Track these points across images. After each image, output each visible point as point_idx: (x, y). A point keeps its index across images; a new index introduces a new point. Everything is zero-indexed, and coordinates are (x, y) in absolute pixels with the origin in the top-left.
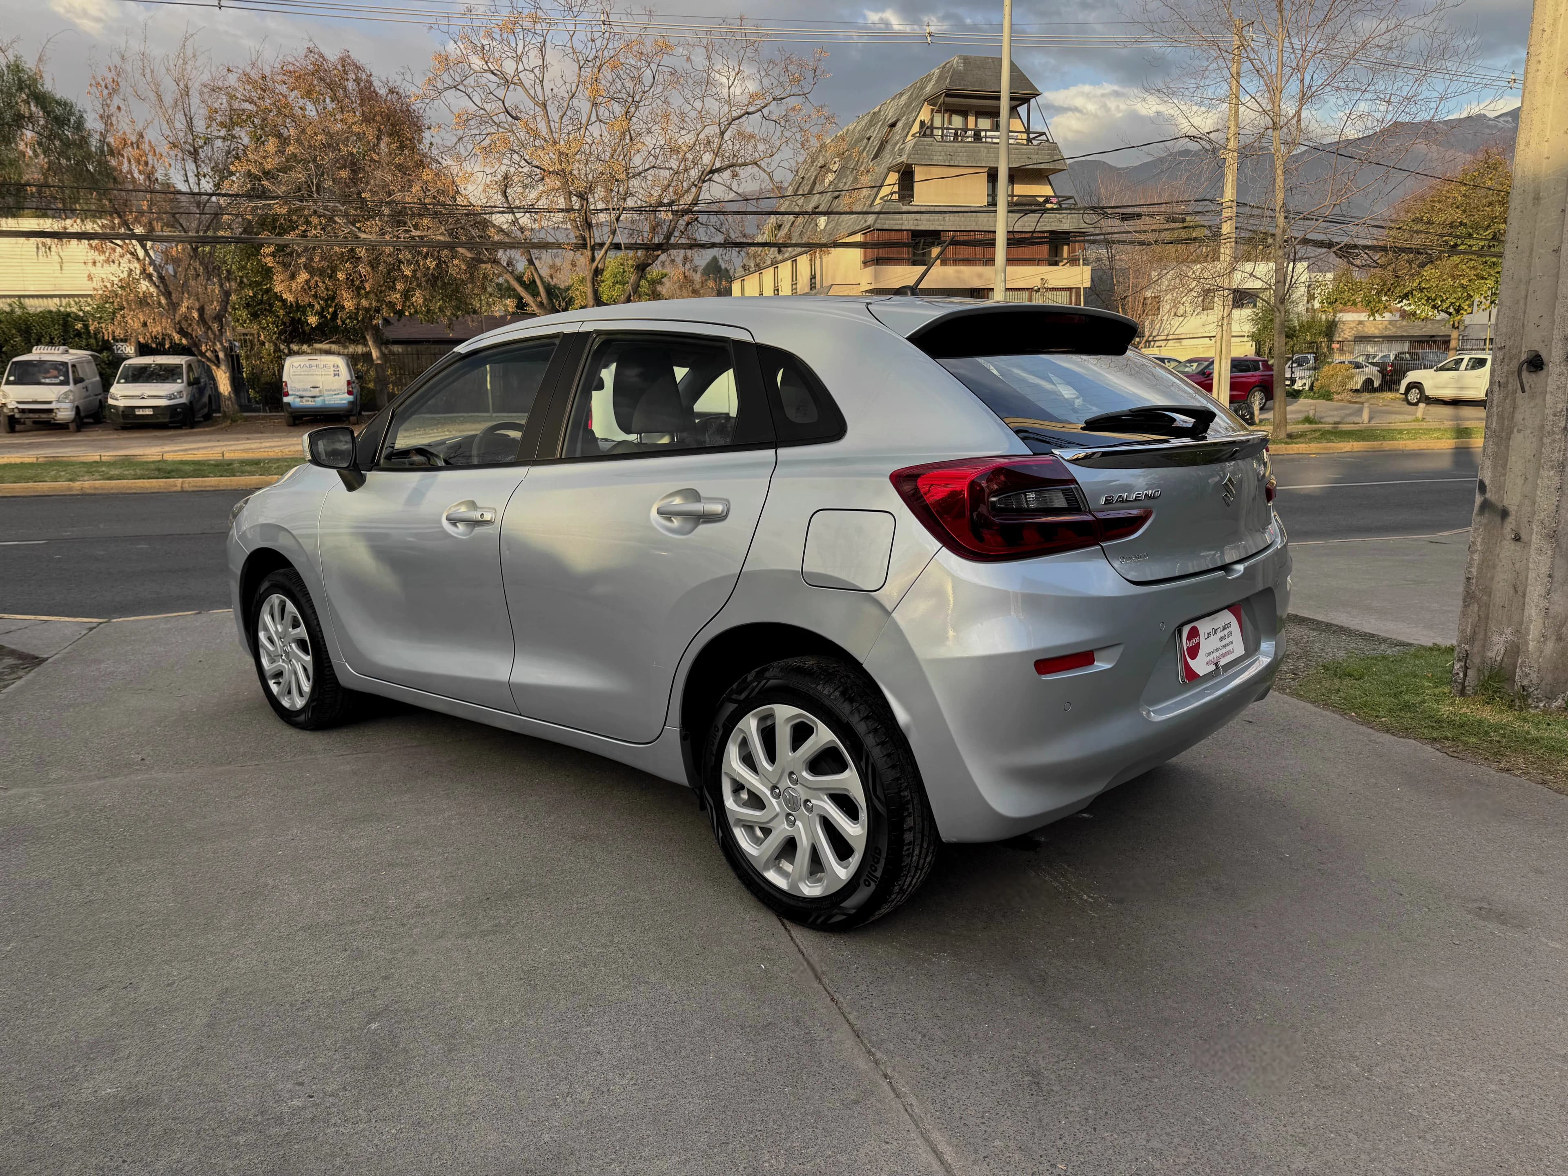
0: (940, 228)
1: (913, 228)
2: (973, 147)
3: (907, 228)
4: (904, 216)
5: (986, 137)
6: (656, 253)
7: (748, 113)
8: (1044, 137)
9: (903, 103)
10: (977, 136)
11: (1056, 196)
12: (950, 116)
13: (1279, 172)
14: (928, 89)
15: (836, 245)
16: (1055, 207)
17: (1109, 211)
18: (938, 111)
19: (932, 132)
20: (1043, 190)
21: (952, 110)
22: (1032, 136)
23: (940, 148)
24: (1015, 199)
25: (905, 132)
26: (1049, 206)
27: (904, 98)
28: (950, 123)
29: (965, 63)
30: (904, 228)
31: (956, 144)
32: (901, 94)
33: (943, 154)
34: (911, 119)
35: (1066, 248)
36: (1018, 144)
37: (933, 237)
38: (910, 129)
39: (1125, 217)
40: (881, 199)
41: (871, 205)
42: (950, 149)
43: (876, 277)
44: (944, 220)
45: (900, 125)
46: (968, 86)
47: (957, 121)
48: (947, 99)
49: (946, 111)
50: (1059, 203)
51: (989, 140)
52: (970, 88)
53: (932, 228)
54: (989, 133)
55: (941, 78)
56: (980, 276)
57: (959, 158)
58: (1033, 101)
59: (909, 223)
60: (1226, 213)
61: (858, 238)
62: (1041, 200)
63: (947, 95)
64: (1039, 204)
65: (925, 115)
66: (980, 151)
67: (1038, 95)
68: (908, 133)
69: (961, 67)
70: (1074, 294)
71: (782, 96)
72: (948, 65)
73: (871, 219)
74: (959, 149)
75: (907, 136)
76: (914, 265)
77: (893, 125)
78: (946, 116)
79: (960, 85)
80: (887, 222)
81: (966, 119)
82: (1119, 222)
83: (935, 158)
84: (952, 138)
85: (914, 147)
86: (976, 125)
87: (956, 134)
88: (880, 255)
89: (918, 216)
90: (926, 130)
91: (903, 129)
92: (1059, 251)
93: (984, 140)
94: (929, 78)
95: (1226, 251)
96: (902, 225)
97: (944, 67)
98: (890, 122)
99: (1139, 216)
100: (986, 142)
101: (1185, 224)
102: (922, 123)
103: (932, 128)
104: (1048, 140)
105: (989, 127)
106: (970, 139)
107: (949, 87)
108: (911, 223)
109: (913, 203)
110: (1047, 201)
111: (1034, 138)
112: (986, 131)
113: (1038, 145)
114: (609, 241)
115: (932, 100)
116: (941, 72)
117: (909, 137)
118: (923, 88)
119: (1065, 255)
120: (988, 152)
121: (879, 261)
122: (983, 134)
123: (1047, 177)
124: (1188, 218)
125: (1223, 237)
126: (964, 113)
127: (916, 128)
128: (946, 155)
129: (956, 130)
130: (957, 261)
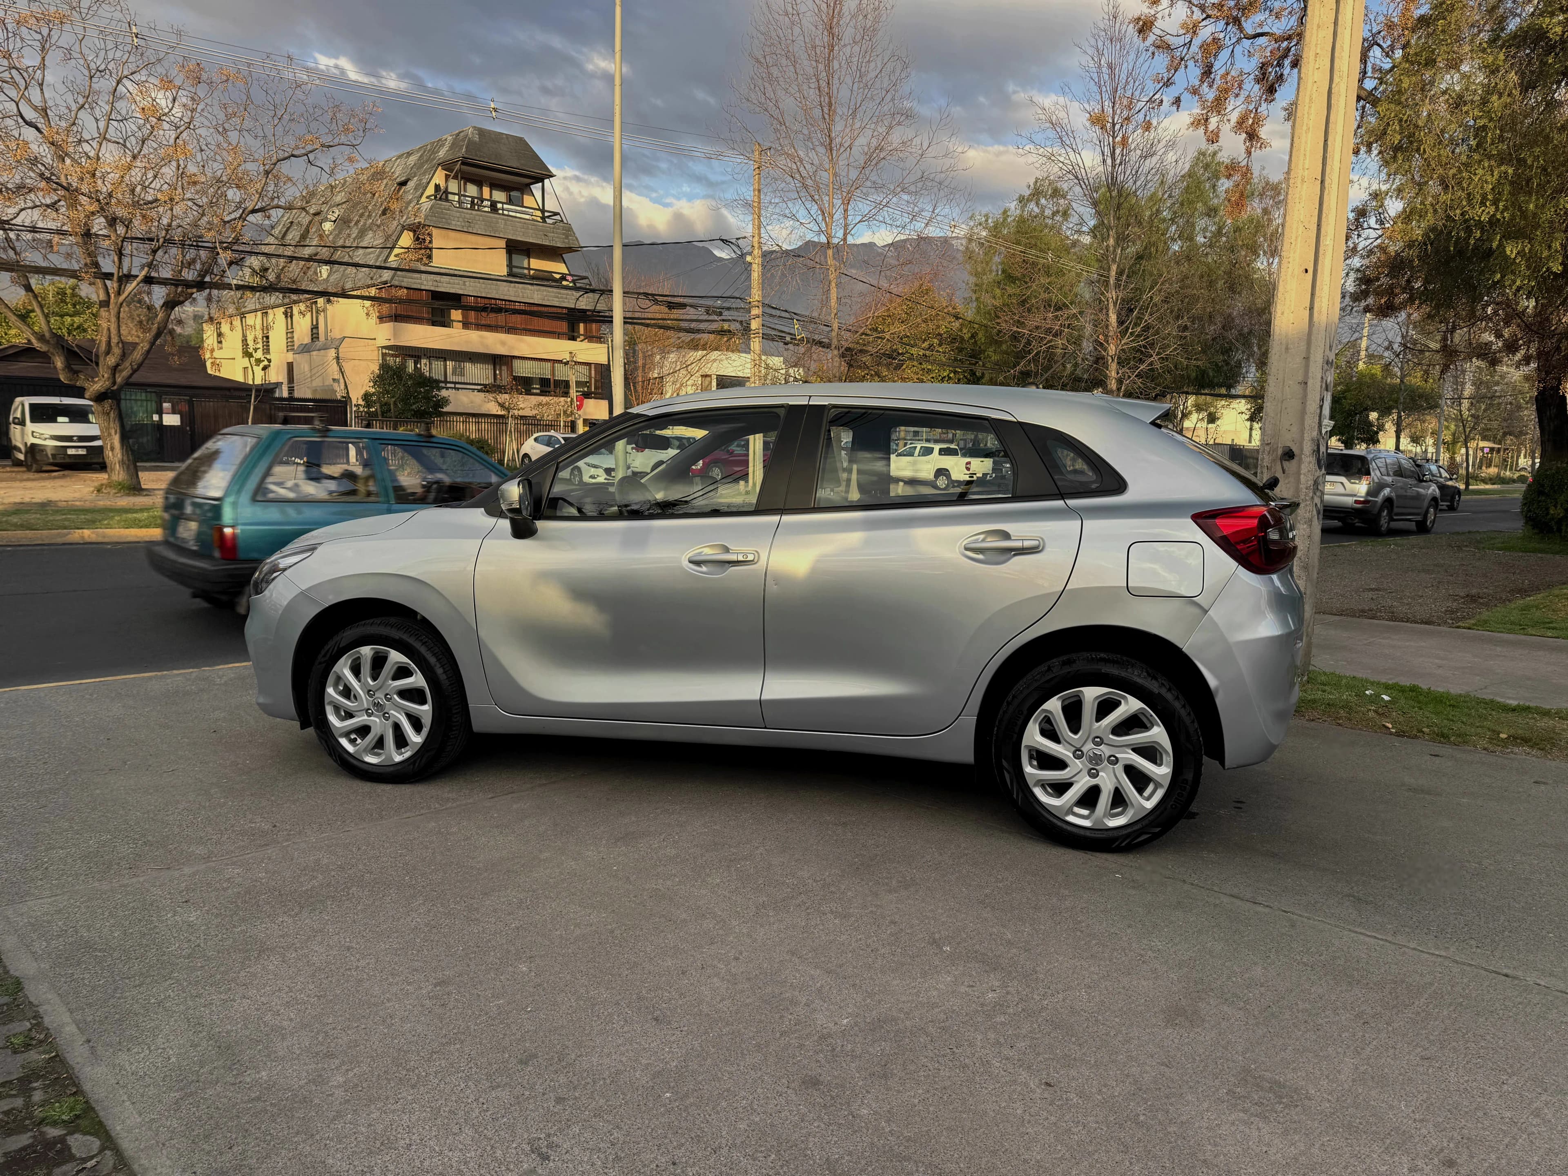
0: (461, 292)
1: (432, 288)
2: (490, 217)
3: (427, 288)
4: (424, 276)
5: (503, 209)
6: (189, 291)
7: (293, 156)
8: (558, 217)
9: (413, 163)
10: (493, 206)
11: (570, 275)
12: (465, 184)
13: (833, 284)
14: (442, 153)
15: (344, 295)
16: (571, 285)
17: (660, 298)
18: (456, 177)
19: (447, 197)
20: (558, 268)
21: (467, 178)
22: (547, 214)
23: (458, 214)
24: (532, 272)
25: (419, 193)
26: (564, 283)
27: (413, 159)
28: (465, 191)
29: (479, 134)
30: (423, 287)
31: (474, 212)
32: (409, 154)
33: (461, 220)
34: (425, 181)
35: (582, 325)
36: (533, 220)
37: (455, 300)
38: (425, 190)
39: (671, 306)
40: (396, 256)
41: (386, 260)
42: (467, 216)
43: (395, 334)
44: (464, 285)
45: (411, 184)
46: (484, 157)
47: (472, 190)
48: (463, 167)
49: (462, 178)
50: (573, 281)
51: (506, 212)
52: (485, 160)
53: (452, 291)
54: (505, 206)
55: (453, 146)
56: (503, 343)
57: (477, 226)
58: (546, 181)
59: (427, 283)
60: (755, 311)
61: (373, 292)
62: (558, 276)
63: (463, 163)
64: (555, 280)
65: (439, 178)
66: (497, 223)
67: (552, 176)
68: (422, 194)
69: (476, 138)
70: (593, 369)
71: (331, 144)
72: (462, 134)
73: (386, 275)
74: (477, 218)
75: (421, 197)
76: (433, 325)
77: (403, 184)
78: (462, 182)
79: (476, 155)
80: (405, 280)
81: (481, 189)
82: (667, 310)
83: (454, 223)
84: (469, 206)
85: (431, 209)
86: (491, 197)
87: (472, 202)
88: (399, 312)
89: (438, 278)
90: (441, 194)
91: (416, 189)
92: (576, 327)
93: (500, 212)
94: (440, 143)
95: (756, 344)
96: (421, 284)
97: (458, 135)
98: (398, 180)
99: (683, 306)
100: (503, 214)
101: (723, 318)
102: (437, 187)
103: (446, 192)
104: (562, 221)
105: (504, 200)
106: (486, 209)
107: (467, 156)
108: (430, 283)
109: (431, 264)
110: (563, 278)
111: (548, 217)
112: (503, 203)
113: (554, 224)
114: (144, 273)
115: (447, 166)
116: (455, 139)
117: (424, 199)
118: (434, 152)
119: (582, 331)
120: (506, 224)
121: (397, 318)
122: (499, 206)
123: (561, 255)
124: (726, 313)
125: (752, 332)
126: (479, 183)
127: (430, 190)
128: (464, 221)
129: (473, 198)
130: (479, 327)
